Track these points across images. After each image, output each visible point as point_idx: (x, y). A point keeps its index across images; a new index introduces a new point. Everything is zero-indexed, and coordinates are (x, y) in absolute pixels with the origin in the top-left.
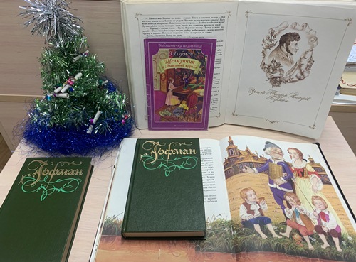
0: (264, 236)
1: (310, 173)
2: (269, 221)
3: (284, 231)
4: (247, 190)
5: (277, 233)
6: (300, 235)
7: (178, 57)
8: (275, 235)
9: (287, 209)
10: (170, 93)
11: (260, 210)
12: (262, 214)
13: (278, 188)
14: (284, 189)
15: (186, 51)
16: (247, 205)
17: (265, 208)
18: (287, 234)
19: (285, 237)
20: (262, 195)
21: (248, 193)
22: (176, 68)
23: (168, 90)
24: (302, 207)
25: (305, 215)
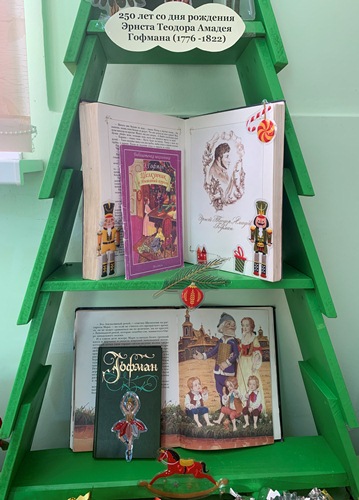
0: (200, 425)
1: (255, 349)
2: (206, 411)
3: (217, 419)
4: (193, 379)
5: (211, 421)
6: (230, 419)
7: (151, 169)
8: (209, 423)
9: (225, 396)
10: (147, 218)
11: (201, 400)
12: (202, 404)
13: (222, 373)
14: (226, 374)
15: (158, 163)
16: (192, 395)
17: (206, 398)
18: (218, 422)
19: (216, 424)
20: (206, 384)
21: (194, 383)
22: (150, 183)
23: (145, 214)
24: (238, 390)
25: (238, 399)
